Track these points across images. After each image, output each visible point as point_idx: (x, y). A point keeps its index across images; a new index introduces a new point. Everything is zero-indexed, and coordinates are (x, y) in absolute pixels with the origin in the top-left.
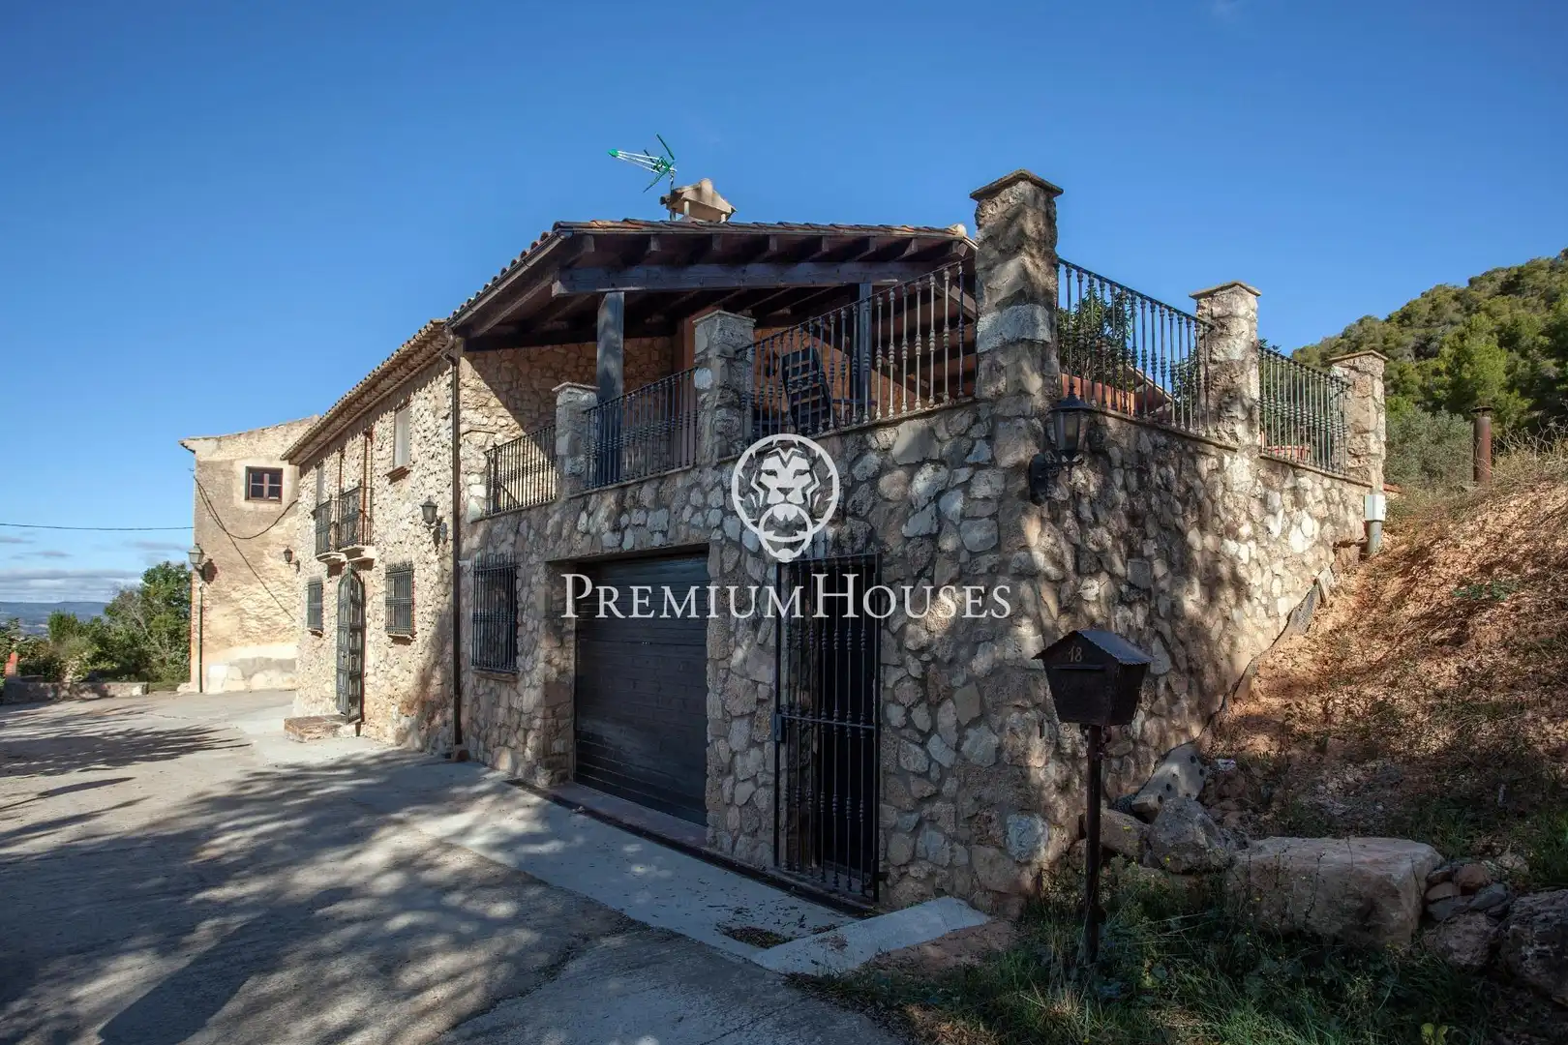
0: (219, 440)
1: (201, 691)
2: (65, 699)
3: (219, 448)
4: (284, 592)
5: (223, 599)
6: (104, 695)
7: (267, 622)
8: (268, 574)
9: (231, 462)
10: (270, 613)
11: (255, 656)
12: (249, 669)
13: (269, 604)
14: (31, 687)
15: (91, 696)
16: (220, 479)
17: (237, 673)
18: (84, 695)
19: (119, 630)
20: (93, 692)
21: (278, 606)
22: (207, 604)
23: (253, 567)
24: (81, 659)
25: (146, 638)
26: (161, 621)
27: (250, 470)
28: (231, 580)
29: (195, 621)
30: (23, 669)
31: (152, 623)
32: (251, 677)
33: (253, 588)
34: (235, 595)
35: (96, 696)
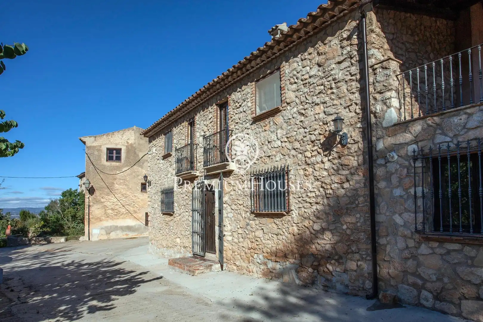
0: (95, 137)
1: (89, 239)
2: (33, 244)
3: (95, 140)
4: (123, 198)
5: (98, 202)
6: (49, 242)
7: (116, 211)
8: (116, 191)
9: (100, 146)
10: (117, 207)
11: (112, 225)
12: (109, 230)
13: (116, 203)
14: (19, 239)
15: (44, 243)
16: (96, 153)
17: (103, 232)
18: (41, 243)
19: (51, 216)
20: (45, 241)
21: (120, 204)
22: (91, 204)
23: (110, 189)
24: (35, 227)
25: (62, 218)
26: (69, 212)
27: (108, 149)
28: (101, 194)
29: (86, 211)
30: (13, 231)
31: (65, 213)
32: (110, 233)
33: (110, 197)
34: (102, 200)
35: (46, 243)
